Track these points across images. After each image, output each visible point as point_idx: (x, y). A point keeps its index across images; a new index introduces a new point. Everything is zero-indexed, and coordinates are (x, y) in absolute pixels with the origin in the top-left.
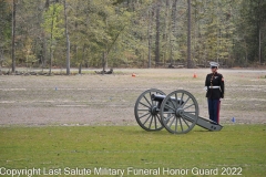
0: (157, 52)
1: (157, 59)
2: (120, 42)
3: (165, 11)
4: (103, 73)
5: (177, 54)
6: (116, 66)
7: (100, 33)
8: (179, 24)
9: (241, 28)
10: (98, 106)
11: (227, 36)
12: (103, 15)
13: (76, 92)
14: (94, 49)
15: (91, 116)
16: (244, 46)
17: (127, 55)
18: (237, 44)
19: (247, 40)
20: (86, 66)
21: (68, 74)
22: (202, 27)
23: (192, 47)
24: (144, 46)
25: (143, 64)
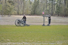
0: (18, 13)
1: (18, 14)
2: (12, 11)
3: (20, 6)
4: (9, 16)
5: (21, 13)
6: (11, 15)
7: (8, 9)
8: (22, 8)
9: (32, 9)
10: (8, 22)
11: (30, 10)
12: (9, 6)
13: (4, 19)
14: (7, 12)
15: (6, 24)
16: (33, 12)
17: (13, 13)
18: (31, 12)
19: (33, 11)
20: (6, 15)
21: (3, 16)
22: (26, 9)
23: (24, 12)
24: (16, 12)
25: (16, 15)
